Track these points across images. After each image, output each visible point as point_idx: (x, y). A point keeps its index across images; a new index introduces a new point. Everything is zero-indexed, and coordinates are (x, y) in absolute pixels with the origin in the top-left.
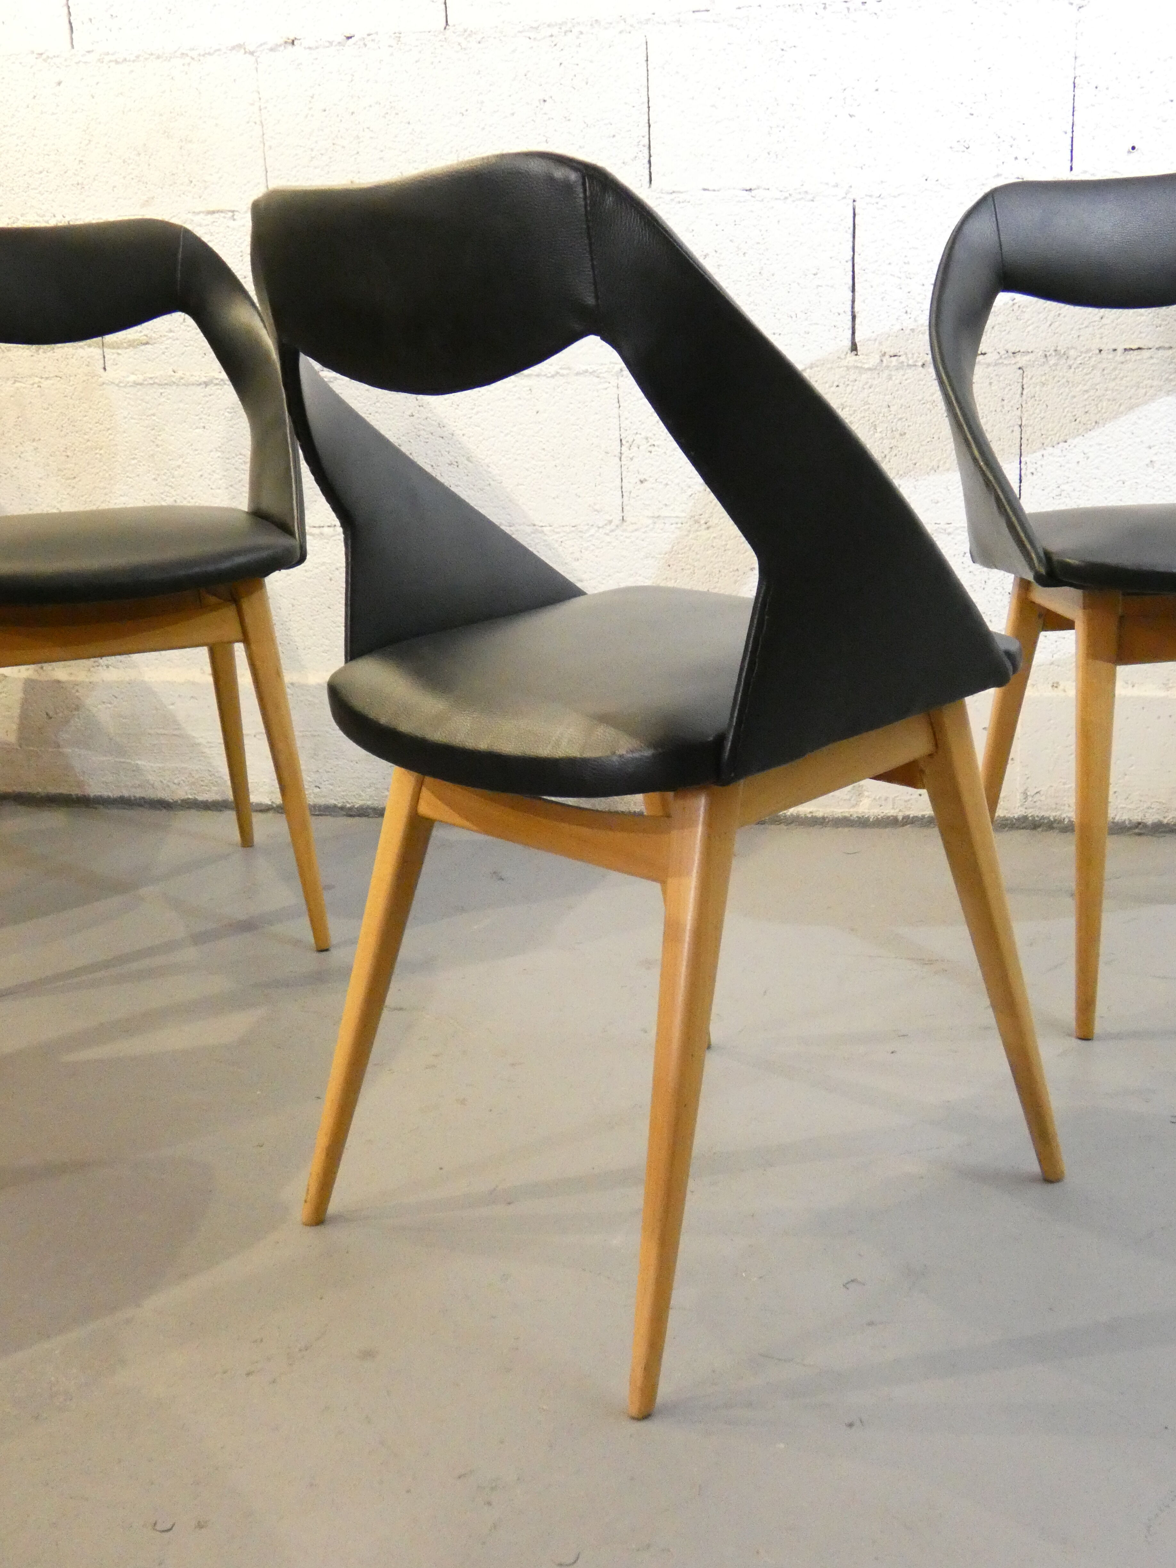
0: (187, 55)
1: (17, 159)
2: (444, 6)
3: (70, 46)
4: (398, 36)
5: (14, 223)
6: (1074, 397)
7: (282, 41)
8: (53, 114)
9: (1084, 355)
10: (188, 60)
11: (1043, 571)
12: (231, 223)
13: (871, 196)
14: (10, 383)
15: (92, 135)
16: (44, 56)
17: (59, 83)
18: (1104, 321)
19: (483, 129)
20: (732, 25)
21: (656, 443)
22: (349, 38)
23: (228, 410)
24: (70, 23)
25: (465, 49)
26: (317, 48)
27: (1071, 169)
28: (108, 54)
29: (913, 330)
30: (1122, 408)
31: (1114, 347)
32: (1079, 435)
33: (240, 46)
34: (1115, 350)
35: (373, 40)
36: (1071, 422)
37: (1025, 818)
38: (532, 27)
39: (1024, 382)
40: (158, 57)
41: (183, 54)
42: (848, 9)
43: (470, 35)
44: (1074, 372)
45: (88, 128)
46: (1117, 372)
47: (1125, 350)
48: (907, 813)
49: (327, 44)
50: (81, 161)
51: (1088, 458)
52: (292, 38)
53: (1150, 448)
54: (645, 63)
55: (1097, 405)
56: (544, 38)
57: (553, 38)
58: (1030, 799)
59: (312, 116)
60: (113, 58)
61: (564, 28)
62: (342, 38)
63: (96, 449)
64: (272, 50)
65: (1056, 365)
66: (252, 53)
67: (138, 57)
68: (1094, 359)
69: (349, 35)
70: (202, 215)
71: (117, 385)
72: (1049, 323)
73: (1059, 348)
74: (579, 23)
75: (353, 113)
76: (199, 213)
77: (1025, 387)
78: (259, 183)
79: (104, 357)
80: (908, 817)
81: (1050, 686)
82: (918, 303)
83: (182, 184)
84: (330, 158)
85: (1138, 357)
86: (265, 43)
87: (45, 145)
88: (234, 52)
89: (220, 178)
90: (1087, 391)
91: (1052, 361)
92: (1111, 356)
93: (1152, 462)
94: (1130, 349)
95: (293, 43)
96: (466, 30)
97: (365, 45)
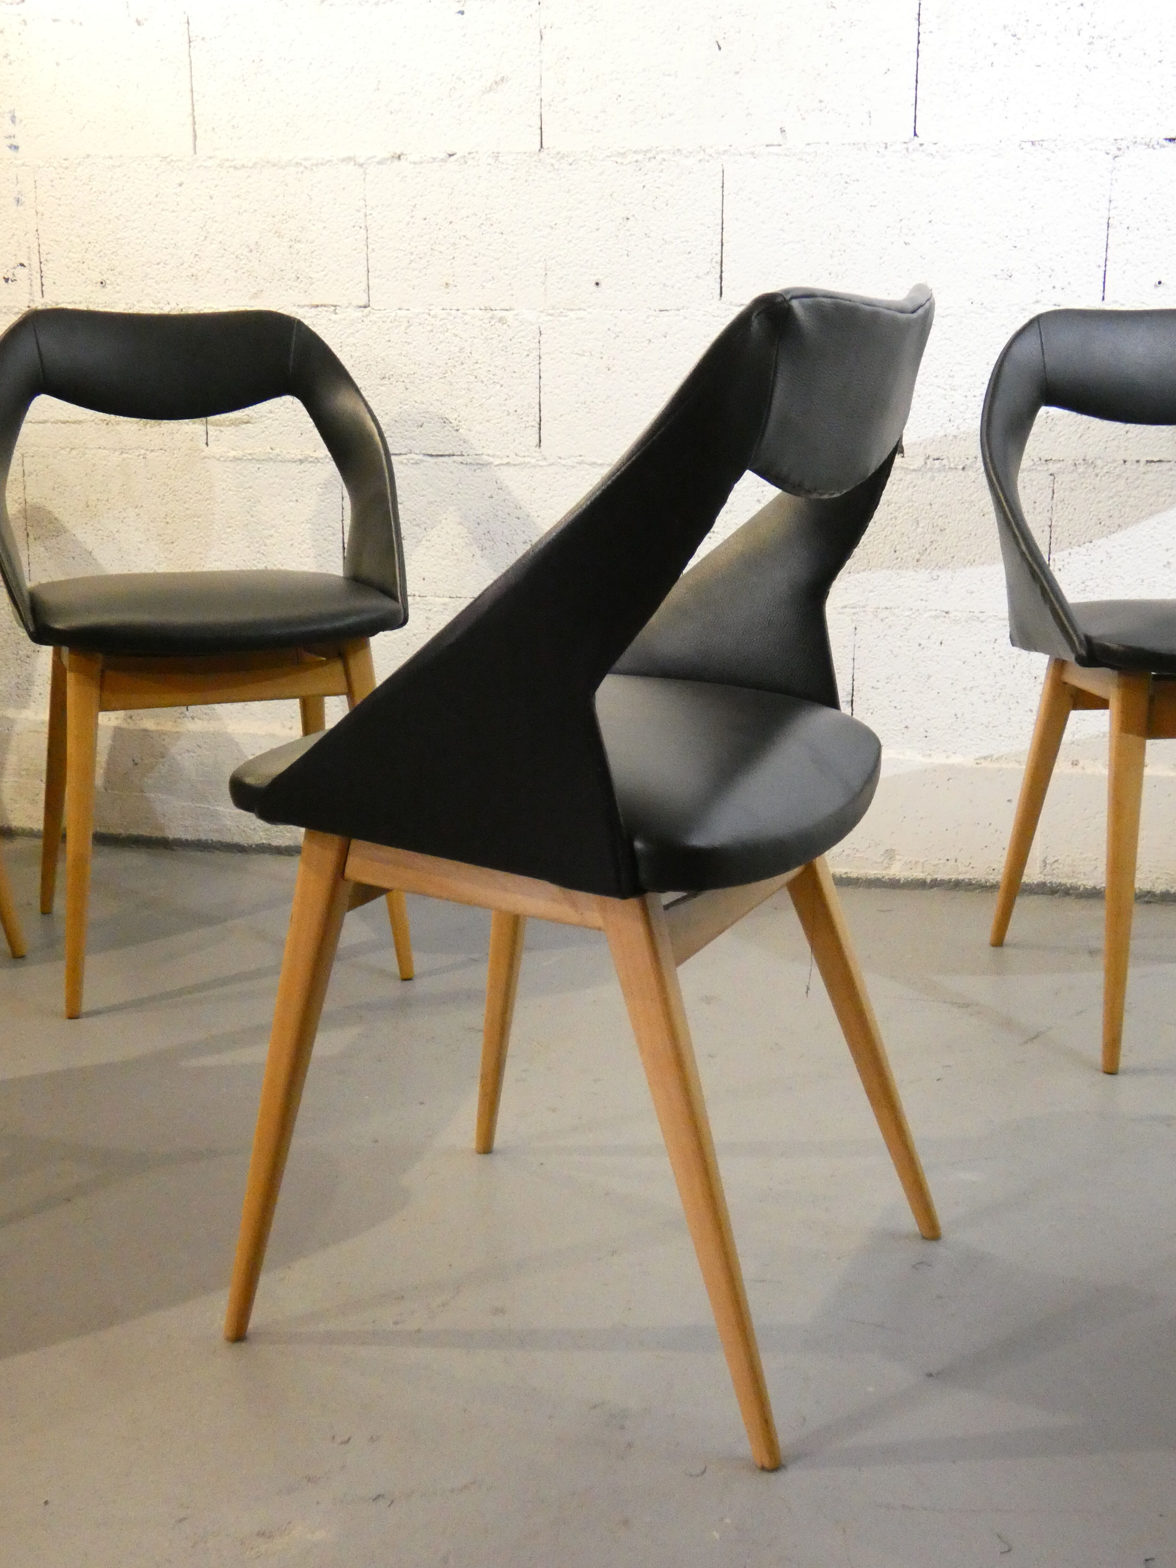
0: (301, 164)
1: (137, 251)
2: (540, 131)
3: (192, 152)
4: (496, 156)
5: (130, 309)
6: (1100, 502)
7: (389, 155)
8: (174, 211)
9: (1110, 465)
10: (301, 169)
11: (1083, 652)
12: (334, 317)
14: (117, 453)
15: (208, 232)
16: (169, 160)
17: (181, 185)
18: (1129, 435)
19: (570, 241)
20: (801, 159)
22: (451, 155)
23: (320, 486)
24: (194, 131)
25: (558, 170)
26: (421, 163)
27: (1103, 299)
28: (228, 160)
29: (955, 437)
30: (1143, 513)
31: (1137, 458)
32: (1103, 537)
33: (350, 158)
34: (1138, 461)
35: (473, 158)
36: (1096, 524)
37: (1044, 884)
38: (619, 153)
39: (1055, 487)
40: (274, 165)
41: (297, 163)
42: (907, 149)
43: (562, 158)
44: (1100, 480)
45: (205, 226)
46: (1139, 481)
47: (1148, 462)
48: (935, 876)
49: (431, 160)
50: (196, 255)
51: (1111, 558)
52: (399, 152)
53: (1167, 550)
54: (721, 189)
55: (1120, 510)
56: (630, 163)
57: (638, 164)
58: (1048, 866)
59: (414, 223)
60: (233, 164)
61: (648, 155)
62: (443, 155)
63: (195, 517)
64: (380, 163)
65: (1084, 473)
66: (361, 165)
67: (255, 164)
68: (1118, 469)
69: (451, 153)
70: (306, 308)
71: (218, 460)
72: (1079, 435)
73: (1087, 458)
74: (662, 152)
75: (451, 222)
76: (303, 306)
77: (1055, 491)
78: (361, 282)
79: (207, 434)
80: (936, 879)
81: (1070, 763)
83: (289, 280)
84: (428, 261)
85: (1160, 469)
86: (374, 157)
87: (164, 239)
88: (344, 163)
89: (326, 275)
90: (1112, 497)
91: (1081, 469)
92: (1134, 467)
93: (1168, 563)
94: (1152, 461)
95: (399, 157)
96: (558, 153)
97: (466, 162)
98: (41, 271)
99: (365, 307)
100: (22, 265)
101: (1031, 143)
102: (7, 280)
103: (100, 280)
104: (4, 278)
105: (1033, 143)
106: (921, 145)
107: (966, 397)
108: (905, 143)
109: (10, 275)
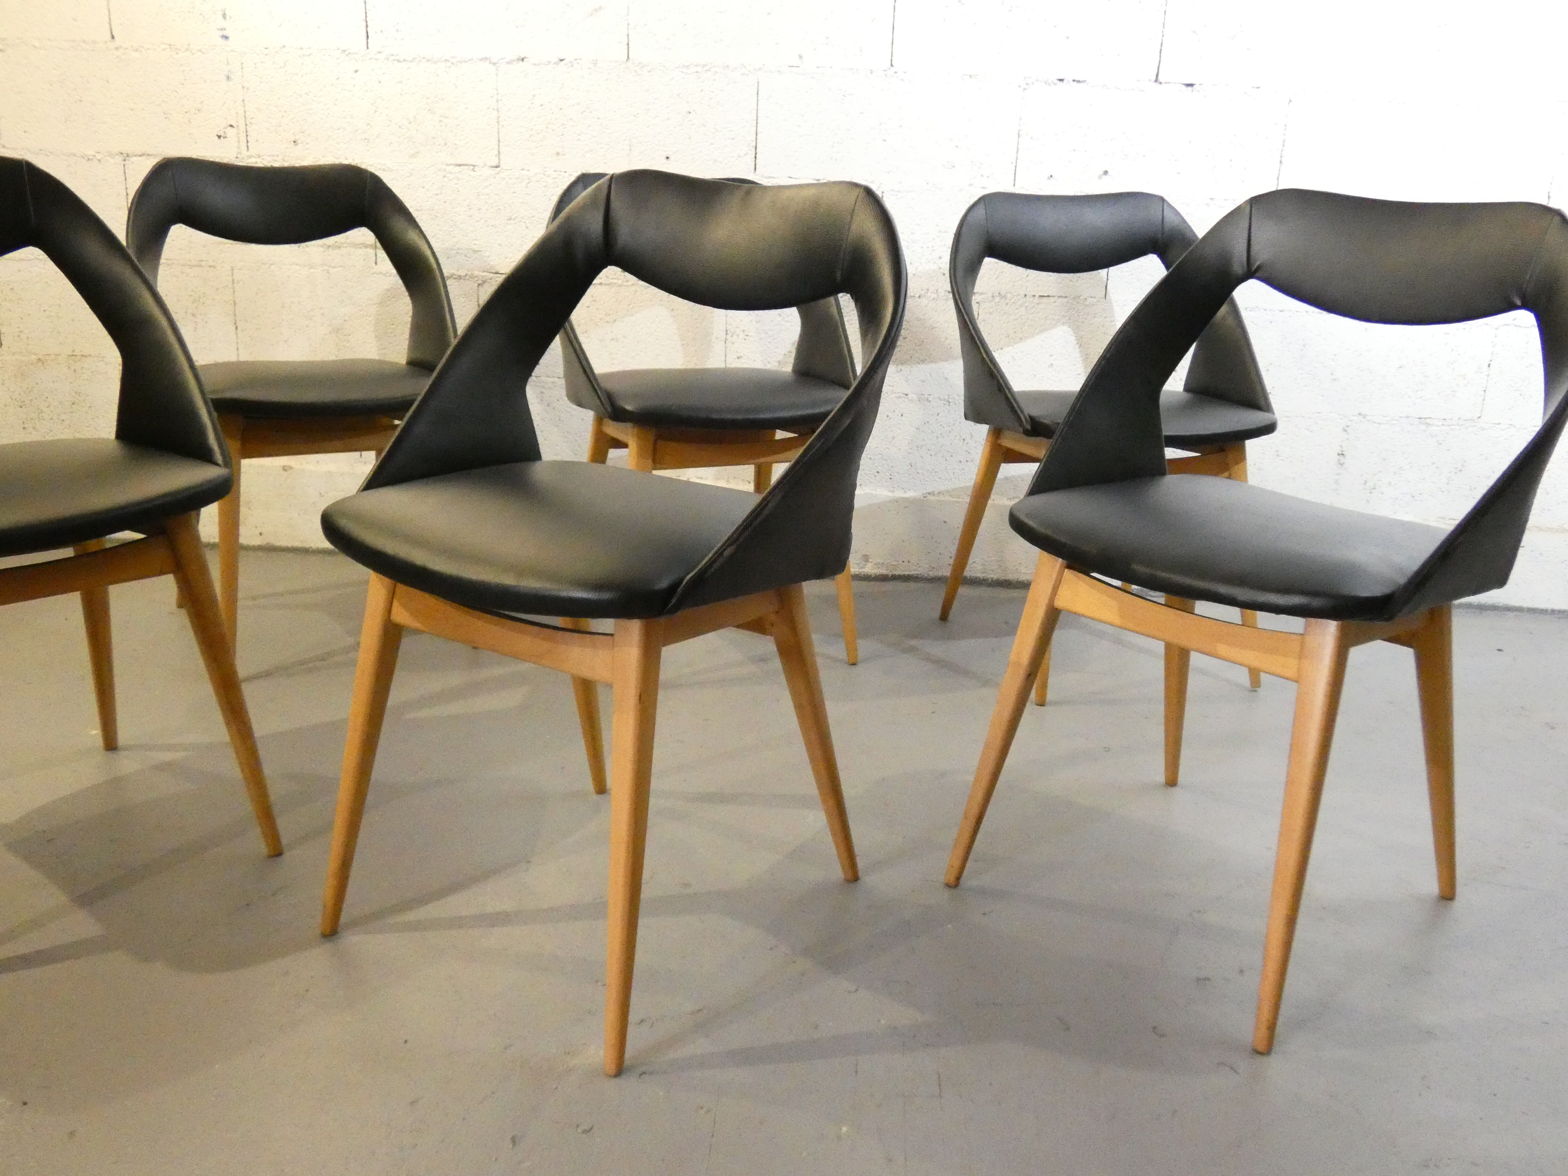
0: (448, 61)
1: (322, 119)
2: (627, 46)
3: (365, 47)
4: (595, 63)
5: (317, 161)
7: (516, 58)
8: (350, 91)
9: (1015, 297)
10: (449, 64)
11: (1029, 427)
12: (473, 173)
13: (893, 190)
14: (306, 269)
15: (378, 108)
16: (347, 52)
17: (356, 71)
18: (1028, 278)
19: (648, 127)
20: (813, 78)
21: (749, 334)
22: (562, 60)
23: (463, 296)
24: (367, 32)
25: (640, 75)
26: (539, 65)
27: (1014, 185)
28: (393, 55)
30: (1036, 331)
31: (1034, 294)
33: (486, 59)
34: (1034, 296)
35: (578, 63)
36: (1006, 337)
38: (685, 66)
39: (980, 311)
40: (428, 61)
41: (446, 60)
42: (886, 75)
43: (643, 67)
44: (1009, 307)
45: (375, 103)
46: (1034, 309)
47: (1040, 296)
48: (894, 573)
49: (547, 63)
50: (368, 124)
51: (1015, 360)
52: (523, 56)
53: (1051, 356)
54: (756, 95)
55: (1021, 329)
56: (692, 73)
57: (698, 74)
59: (533, 108)
60: (397, 58)
61: (705, 68)
62: (556, 60)
63: (366, 316)
64: (508, 63)
65: (999, 302)
66: (494, 64)
67: (414, 59)
68: (1021, 300)
69: (562, 58)
70: (452, 167)
71: (385, 275)
72: (996, 276)
73: (1001, 292)
74: (715, 66)
75: (561, 109)
76: (450, 165)
77: (980, 314)
78: (493, 149)
79: (376, 256)
80: (895, 575)
82: (919, 258)
83: (439, 145)
84: (544, 136)
85: (1047, 301)
86: (505, 58)
87: (344, 111)
88: (482, 62)
89: (467, 143)
90: (1016, 319)
91: (997, 299)
93: (1052, 364)
94: (1043, 296)
95: (523, 60)
96: (640, 63)
97: (572, 66)
98: (247, 132)
99: (497, 167)
100: (231, 126)
101: (969, 77)
102: (219, 137)
103: (293, 140)
104: (217, 135)
105: (971, 76)
106: (896, 72)
107: (922, 247)
108: (885, 71)
109: (222, 133)
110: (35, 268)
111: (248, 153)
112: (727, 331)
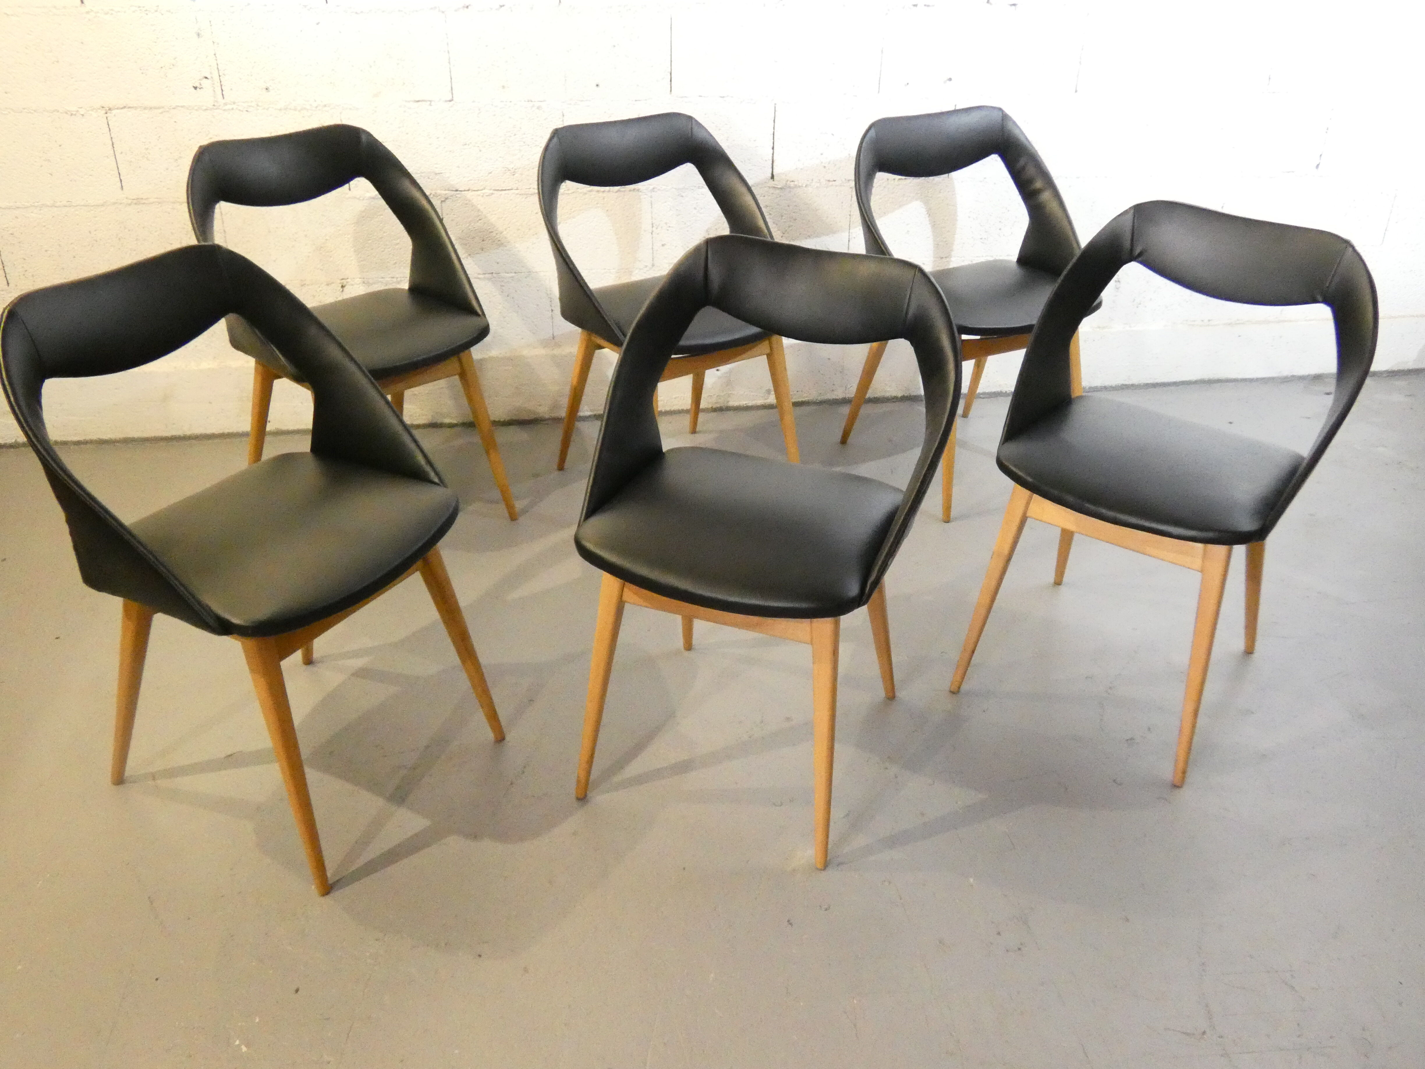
0: (402, 11)
1: (290, 68)
4: (532, 7)
7: (461, 6)
8: (314, 41)
10: (402, 14)
12: (430, 108)
15: (340, 55)
16: (308, 7)
17: (318, 24)
19: (579, 60)
22: (501, 6)
25: (571, 16)
26: (482, 11)
28: (351, 8)
29: (801, 169)
33: (435, 8)
35: (516, 9)
37: (845, 398)
38: (608, 6)
40: (383, 12)
41: (399, 11)
43: (574, 9)
45: (337, 51)
46: (894, 189)
49: (489, 9)
50: (333, 70)
52: (467, 4)
53: (907, 225)
54: (670, 29)
56: (615, 12)
58: (848, 389)
59: (480, 49)
60: (354, 10)
61: (626, 8)
62: (497, 6)
63: (345, 235)
64: (455, 11)
66: (443, 12)
67: (370, 11)
69: (502, 4)
70: (411, 103)
71: (359, 199)
74: (635, 6)
75: (504, 48)
76: (409, 102)
78: (447, 86)
83: (399, 85)
84: (491, 72)
86: (451, 6)
88: (432, 10)
89: (424, 82)
90: (881, 198)
92: (892, 182)
93: (908, 231)
95: (467, 7)
96: (571, 6)
97: (512, 11)
98: (221, 82)
99: (450, 101)
100: (206, 78)
102: (195, 88)
103: (265, 87)
104: (194, 87)
109: (197, 85)
110: (32, 214)
111: (224, 101)
112: (652, 224)
